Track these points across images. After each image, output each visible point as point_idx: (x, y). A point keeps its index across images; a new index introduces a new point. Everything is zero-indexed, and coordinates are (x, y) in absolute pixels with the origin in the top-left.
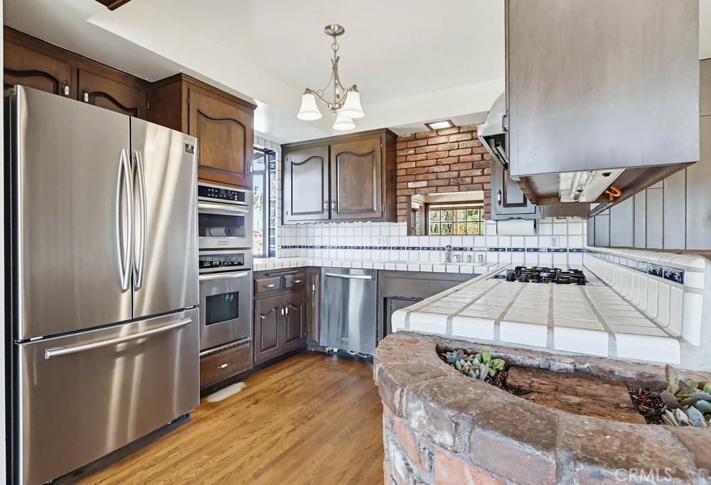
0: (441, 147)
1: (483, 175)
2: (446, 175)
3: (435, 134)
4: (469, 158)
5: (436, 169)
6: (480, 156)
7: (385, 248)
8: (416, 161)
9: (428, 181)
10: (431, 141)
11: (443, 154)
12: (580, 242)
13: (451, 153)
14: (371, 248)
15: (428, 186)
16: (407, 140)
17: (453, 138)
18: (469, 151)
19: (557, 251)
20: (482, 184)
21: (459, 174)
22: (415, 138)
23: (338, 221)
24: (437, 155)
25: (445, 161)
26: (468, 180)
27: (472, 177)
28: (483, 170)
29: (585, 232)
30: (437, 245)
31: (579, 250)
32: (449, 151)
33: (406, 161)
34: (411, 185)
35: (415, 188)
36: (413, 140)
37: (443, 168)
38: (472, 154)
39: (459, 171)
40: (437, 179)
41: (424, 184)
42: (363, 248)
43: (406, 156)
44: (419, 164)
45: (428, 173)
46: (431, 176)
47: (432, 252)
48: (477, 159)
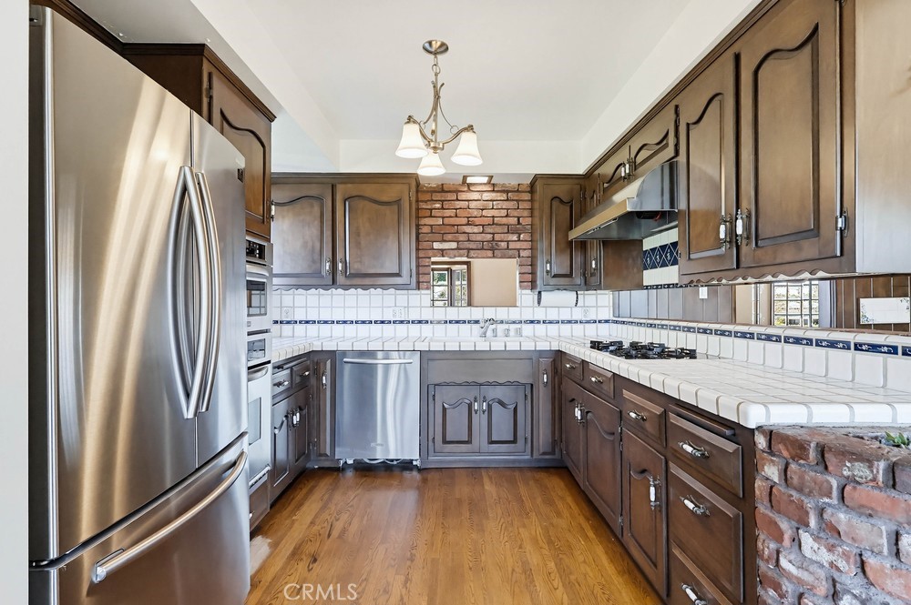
0: (473, 205)
1: (519, 240)
2: (479, 237)
3: (466, 189)
4: (505, 220)
5: (468, 229)
6: (516, 219)
7: (402, 322)
8: (443, 218)
9: (458, 242)
10: (463, 196)
11: (475, 213)
12: (607, 314)
13: (485, 213)
14: (382, 322)
15: (458, 249)
16: (433, 191)
17: (487, 196)
18: (504, 213)
19: (588, 322)
20: (519, 250)
21: (493, 237)
22: (442, 189)
23: (346, 287)
24: (469, 213)
25: (477, 221)
26: (503, 245)
27: (508, 242)
28: (520, 234)
29: (611, 304)
30: (467, 318)
31: (607, 321)
32: (482, 210)
33: (431, 216)
34: (436, 245)
35: (442, 250)
36: (439, 192)
37: (476, 229)
38: (507, 216)
39: (493, 234)
40: (469, 240)
41: (454, 245)
42: (371, 322)
43: (431, 210)
44: (446, 221)
45: (457, 233)
46: (462, 237)
47: (461, 326)
48: (513, 223)
